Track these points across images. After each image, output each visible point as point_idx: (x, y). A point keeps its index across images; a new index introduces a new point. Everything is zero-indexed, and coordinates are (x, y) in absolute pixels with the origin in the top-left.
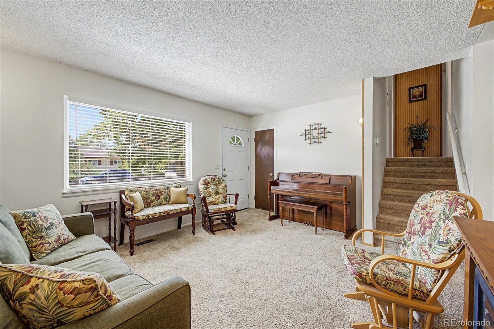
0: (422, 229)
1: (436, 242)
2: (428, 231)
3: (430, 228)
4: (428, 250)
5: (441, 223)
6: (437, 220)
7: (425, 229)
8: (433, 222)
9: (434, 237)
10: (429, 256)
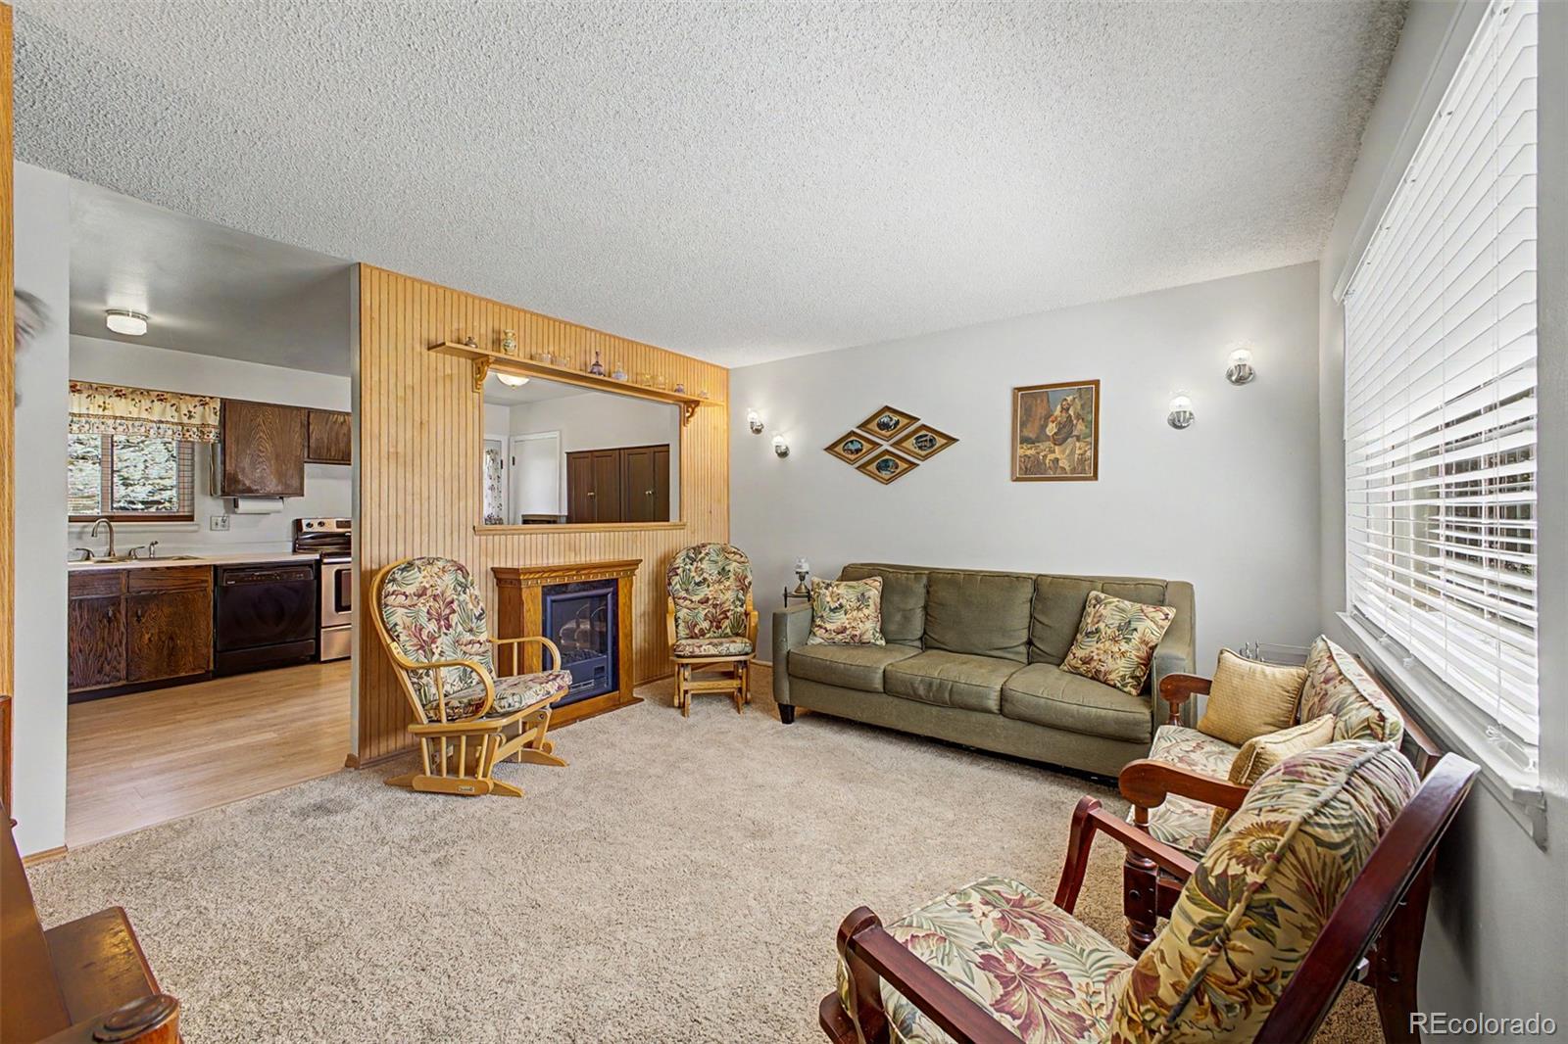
0: (442, 623)
1: (474, 620)
2: (454, 618)
3: (454, 612)
4: (472, 637)
5: (463, 597)
6: (455, 597)
7: (447, 619)
8: (452, 602)
9: (467, 618)
10: (479, 642)
